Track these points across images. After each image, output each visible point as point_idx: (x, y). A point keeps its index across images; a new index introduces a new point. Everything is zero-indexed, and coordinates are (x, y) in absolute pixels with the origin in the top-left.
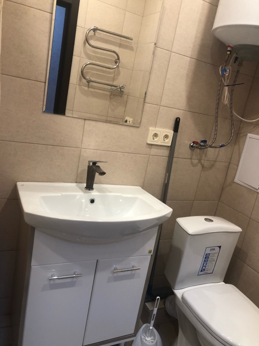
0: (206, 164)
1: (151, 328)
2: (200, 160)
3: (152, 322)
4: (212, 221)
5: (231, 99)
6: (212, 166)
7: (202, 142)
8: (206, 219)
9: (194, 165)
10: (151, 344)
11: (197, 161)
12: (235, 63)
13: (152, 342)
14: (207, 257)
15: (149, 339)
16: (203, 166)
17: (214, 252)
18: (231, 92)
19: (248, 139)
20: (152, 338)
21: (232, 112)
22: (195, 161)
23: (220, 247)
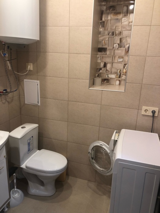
0: (9, 100)
1: (16, 190)
2: (6, 100)
3: (15, 187)
4: (25, 127)
5: (12, 67)
6: (12, 100)
7: (4, 90)
8: (22, 128)
9: (4, 103)
10: (19, 196)
11: (5, 101)
12: (8, 49)
13: (19, 195)
14: (29, 144)
15: (16, 195)
16: (8, 102)
17: (31, 140)
18: (11, 63)
19: (25, 83)
20: (17, 193)
21: (14, 72)
22: (4, 101)
23: (32, 137)
